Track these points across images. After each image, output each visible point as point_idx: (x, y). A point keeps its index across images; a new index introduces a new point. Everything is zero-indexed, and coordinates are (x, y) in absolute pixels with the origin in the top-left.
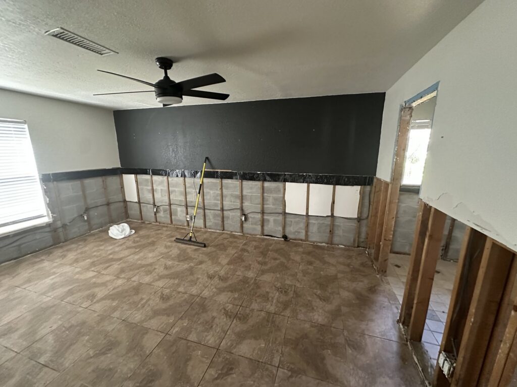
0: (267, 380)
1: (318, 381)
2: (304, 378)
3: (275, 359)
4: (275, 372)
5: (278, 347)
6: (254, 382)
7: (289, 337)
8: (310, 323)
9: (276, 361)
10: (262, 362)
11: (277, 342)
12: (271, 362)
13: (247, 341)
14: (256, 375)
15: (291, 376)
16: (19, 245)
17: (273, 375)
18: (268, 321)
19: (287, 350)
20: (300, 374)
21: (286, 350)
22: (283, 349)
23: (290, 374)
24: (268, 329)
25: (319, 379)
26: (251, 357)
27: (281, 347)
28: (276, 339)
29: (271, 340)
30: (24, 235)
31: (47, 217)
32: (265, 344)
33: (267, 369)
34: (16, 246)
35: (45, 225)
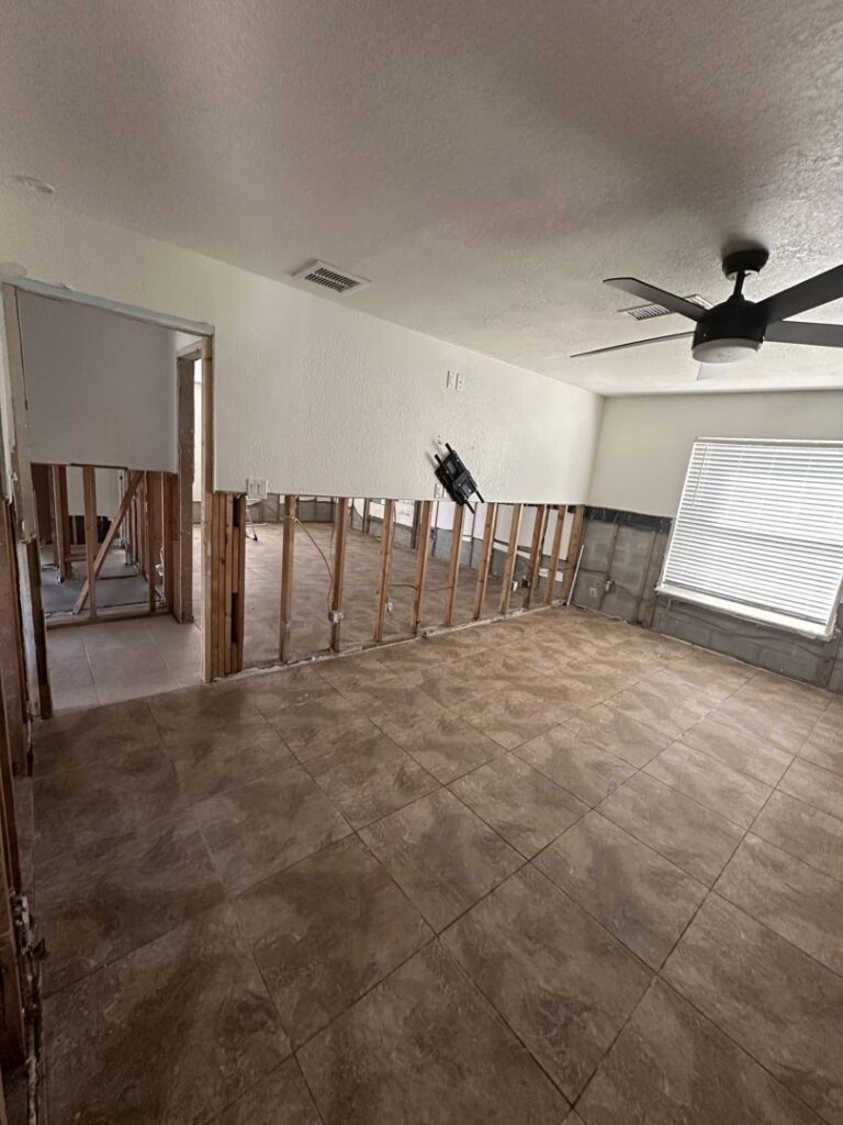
0: (354, 809)
1: (288, 864)
2: (311, 851)
3: (370, 836)
4: (354, 824)
5: (385, 855)
6: (364, 797)
7: (387, 889)
8: (385, 973)
9: (366, 836)
10: (380, 819)
11: (393, 861)
12: (371, 829)
13: (430, 823)
14: (371, 803)
15: (329, 836)
16: (762, 647)
17: (352, 820)
18: (451, 881)
19: (369, 865)
20: (321, 850)
21: (368, 862)
22: (375, 861)
23: (334, 839)
24: (433, 868)
25: (289, 867)
26: (400, 812)
27: (381, 859)
28: (402, 864)
29: (406, 855)
30: (777, 636)
31: (824, 628)
32: (405, 842)
33: (365, 817)
34: (757, 645)
35: (812, 638)
